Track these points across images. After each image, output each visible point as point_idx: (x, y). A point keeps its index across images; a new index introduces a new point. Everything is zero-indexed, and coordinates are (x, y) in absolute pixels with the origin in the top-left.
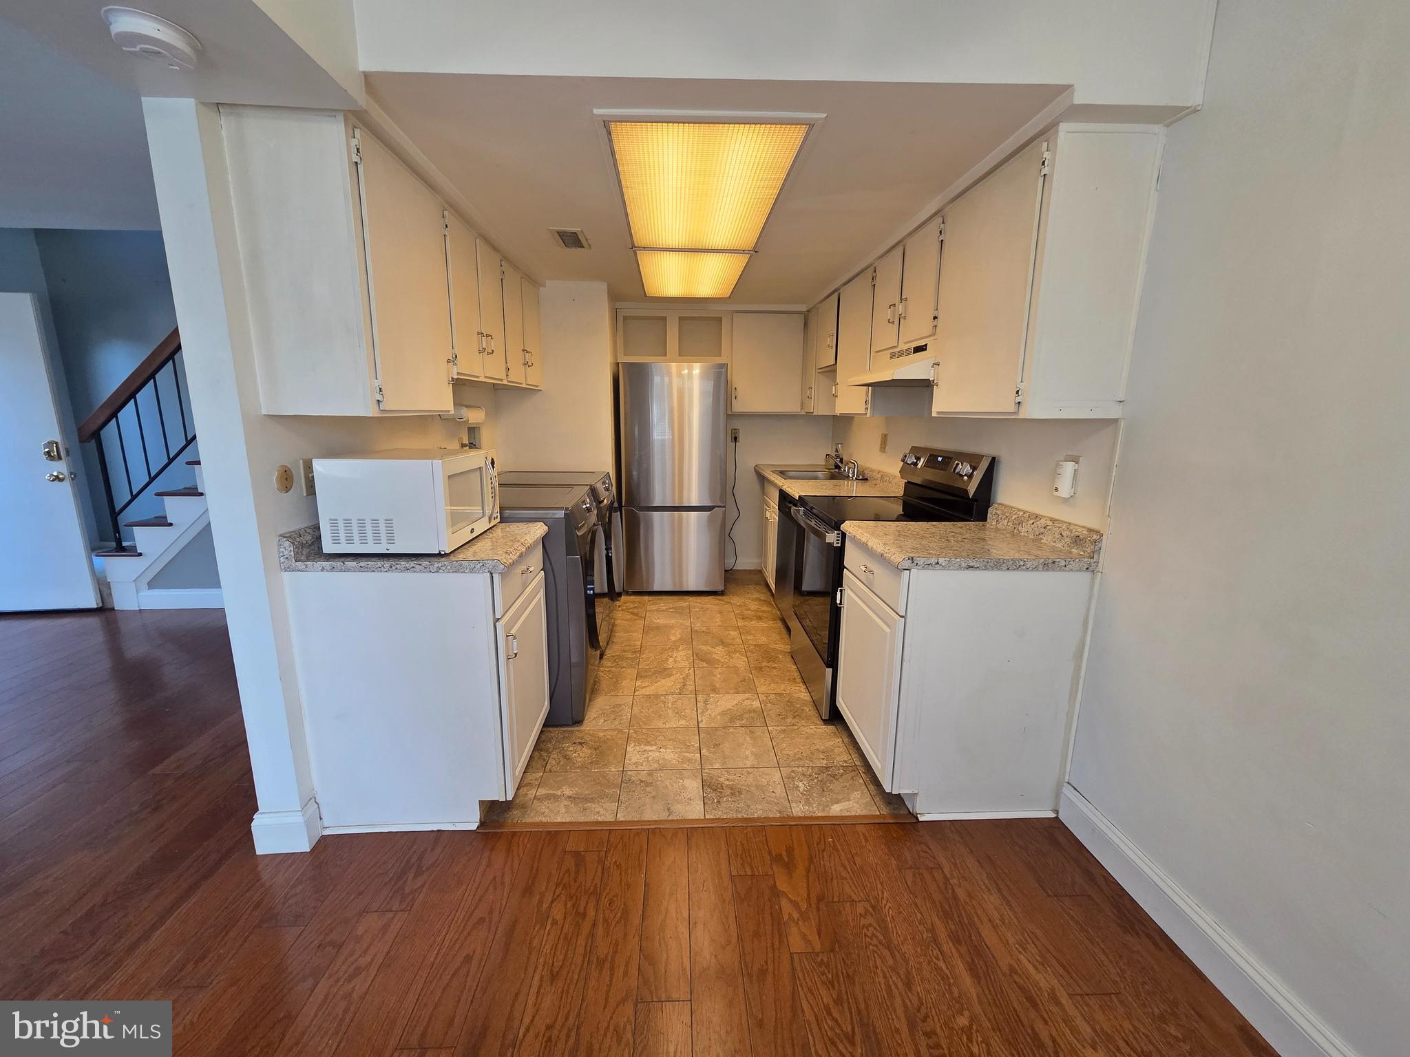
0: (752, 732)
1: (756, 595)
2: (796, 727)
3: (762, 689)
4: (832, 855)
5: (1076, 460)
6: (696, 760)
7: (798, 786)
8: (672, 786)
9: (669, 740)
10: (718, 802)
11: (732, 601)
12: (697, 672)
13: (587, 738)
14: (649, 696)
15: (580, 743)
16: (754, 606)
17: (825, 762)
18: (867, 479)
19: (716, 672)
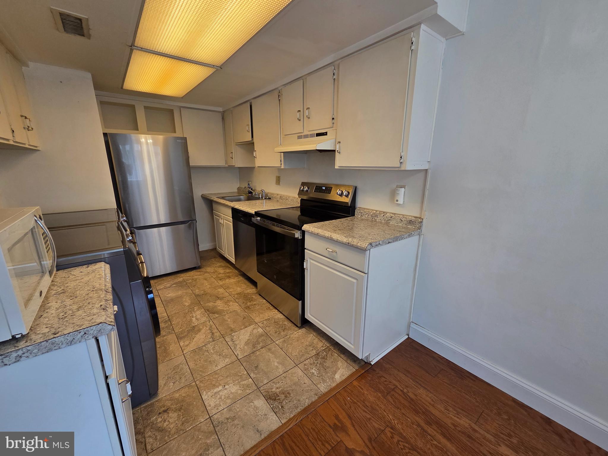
0: (270, 349)
1: (219, 264)
2: (288, 336)
3: (257, 320)
4: (356, 408)
5: (404, 187)
6: (252, 384)
7: (313, 373)
8: (249, 411)
9: (227, 377)
10: (282, 407)
11: (208, 271)
12: (215, 322)
13: (168, 403)
14: (194, 351)
15: (165, 411)
16: (221, 271)
17: (314, 351)
18: (270, 198)
19: (226, 317)
